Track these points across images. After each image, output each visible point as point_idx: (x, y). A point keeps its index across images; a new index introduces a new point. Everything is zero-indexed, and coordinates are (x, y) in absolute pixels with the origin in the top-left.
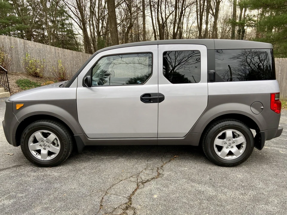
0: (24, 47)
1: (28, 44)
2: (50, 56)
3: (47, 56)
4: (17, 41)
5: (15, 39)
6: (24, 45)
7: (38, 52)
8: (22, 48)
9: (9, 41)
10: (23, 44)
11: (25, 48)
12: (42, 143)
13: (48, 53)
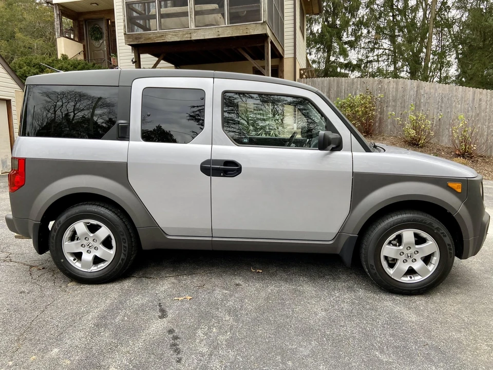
0: (417, 93)
1: (424, 88)
2: (461, 107)
3: (455, 106)
4: (407, 85)
5: (404, 82)
6: (417, 91)
7: (439, 102)
8: (412, 97)
9: (395, 86)
10: (415, 89)
11: (417, 95)
13: (458, 101)
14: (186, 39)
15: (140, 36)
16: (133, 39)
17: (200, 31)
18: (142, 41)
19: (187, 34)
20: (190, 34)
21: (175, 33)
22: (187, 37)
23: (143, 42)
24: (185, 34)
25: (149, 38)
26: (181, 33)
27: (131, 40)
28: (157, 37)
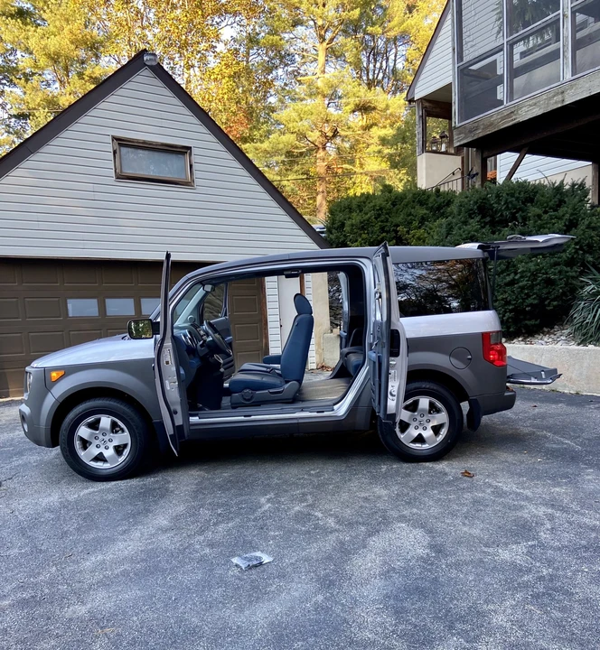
12: (97, 442)
14: (555, 107)
15: (476, 125)
16: (465, 134)
17: (581, 80)
18: (480, 133)
19: (558, 94)
20: (563, 92)
21: (534, 101)
22: (556, 103)
23: (481, 135)
24: (554, 96)
25: (491, 124)
26: (544, 97)
27: (463, 135)
28: (503, 119)
